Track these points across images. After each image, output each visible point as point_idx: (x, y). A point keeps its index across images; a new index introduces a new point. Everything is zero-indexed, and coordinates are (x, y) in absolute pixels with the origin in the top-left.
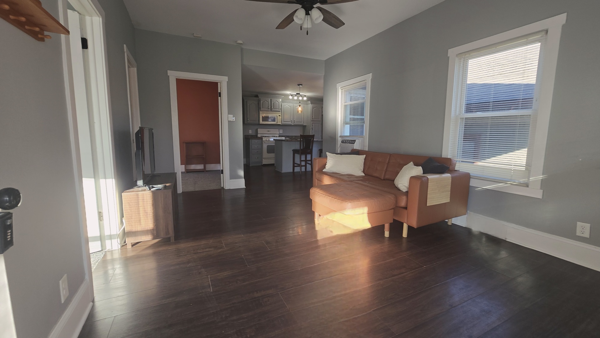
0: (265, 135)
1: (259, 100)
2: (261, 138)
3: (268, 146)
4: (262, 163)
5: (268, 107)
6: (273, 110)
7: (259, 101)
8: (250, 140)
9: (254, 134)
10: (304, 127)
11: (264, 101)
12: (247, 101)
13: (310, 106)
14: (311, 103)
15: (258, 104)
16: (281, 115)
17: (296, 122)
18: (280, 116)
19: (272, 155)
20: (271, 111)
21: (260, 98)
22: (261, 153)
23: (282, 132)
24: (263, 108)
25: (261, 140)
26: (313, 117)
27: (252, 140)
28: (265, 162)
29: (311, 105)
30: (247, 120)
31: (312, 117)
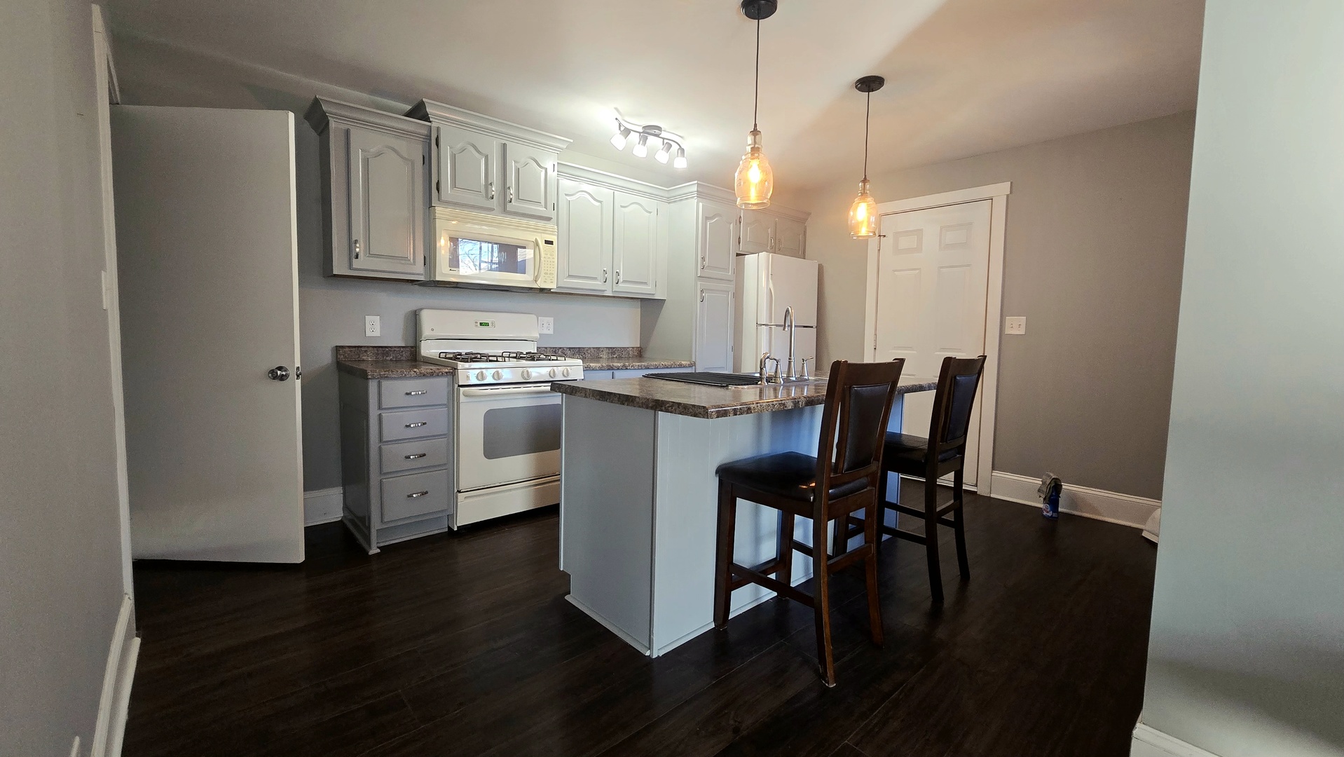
0: (464, 348)
1: (430, 136)
2: (448, 366)
3: (490, 417)
4: (451, 517)
5: (488, 185)
6: (515, 205)
7: (431, 143)
8: (373, 386)
9: (396, 339)
10: (650, 306)
11: (463, 150)
12: (347, 132)
13: (691, 210)
14: (700, 195)
15: (427, 160)
16: (553, 238)
17: (624, 281)
18: (551, 243)
19: (519, 466)
20: (505, 211)
21: (434, 125)
22: (448, 464)
23: (551, 332)
24: (454, 185)
25: (443, 382)
26: (707, 259)
27: (385, 383)
28: (469, 512)
29: (695, 201)
30: (350, 250)
31: (703, 259)
